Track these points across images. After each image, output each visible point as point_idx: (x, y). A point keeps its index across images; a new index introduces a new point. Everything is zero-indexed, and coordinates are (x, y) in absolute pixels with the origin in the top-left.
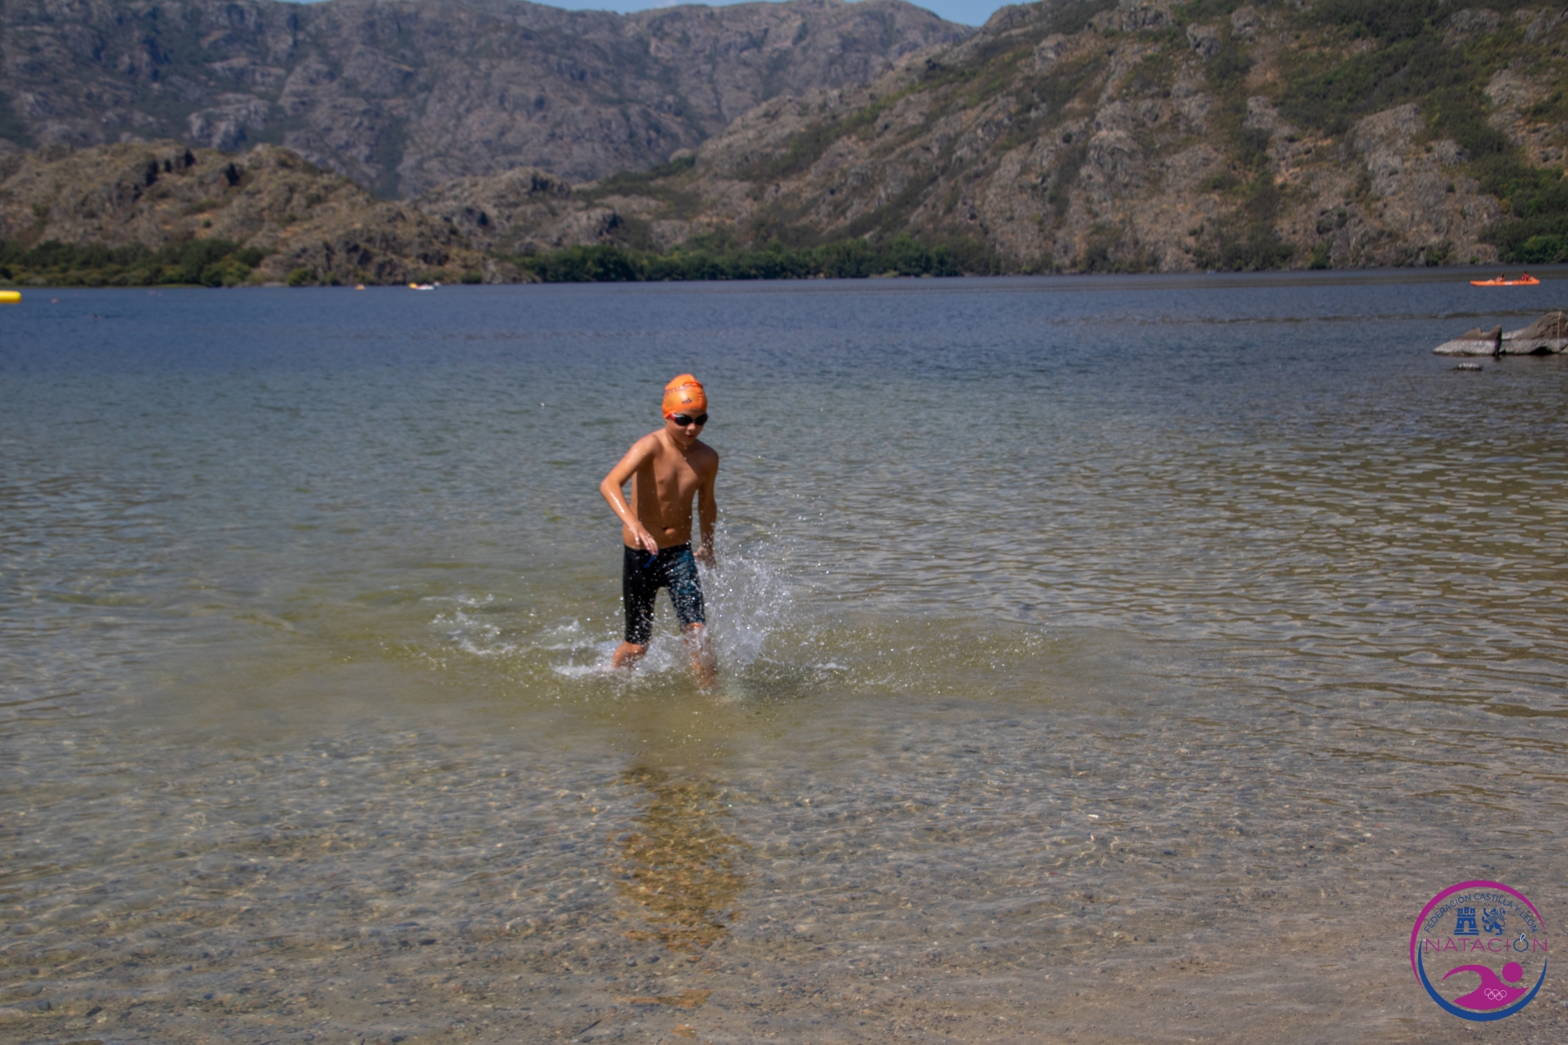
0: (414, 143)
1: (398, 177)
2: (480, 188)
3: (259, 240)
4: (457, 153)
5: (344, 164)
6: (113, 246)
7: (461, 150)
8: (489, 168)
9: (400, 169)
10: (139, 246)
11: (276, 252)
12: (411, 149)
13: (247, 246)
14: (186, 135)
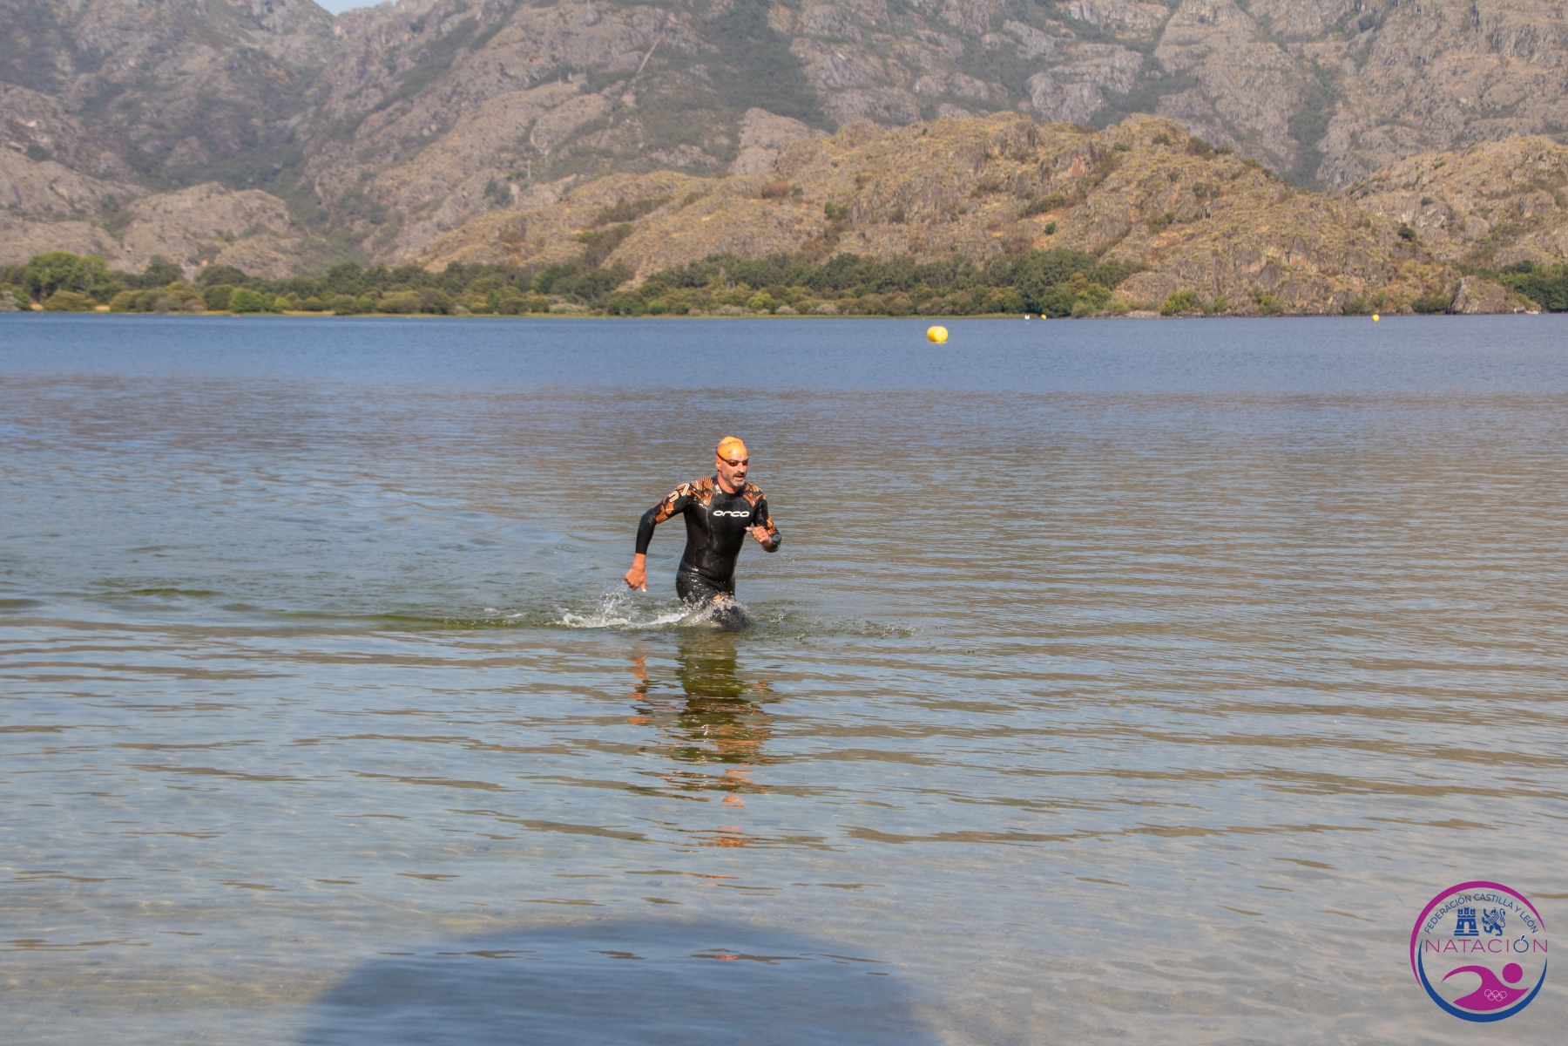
0: (1347, 104)
1: (1319, 155)
2: (1447, 168)
3: (1123, 253)
4: (1410, 117)
5: (1239, 138)
6: (922, 260)
7: (1418, 113)
8: (1460, 138)
9: (1322, 146)
10: (961, 259)
11: (1142, 268)
12: (1342, 115)
13: (1102, 261)
14: (1024, 105)
